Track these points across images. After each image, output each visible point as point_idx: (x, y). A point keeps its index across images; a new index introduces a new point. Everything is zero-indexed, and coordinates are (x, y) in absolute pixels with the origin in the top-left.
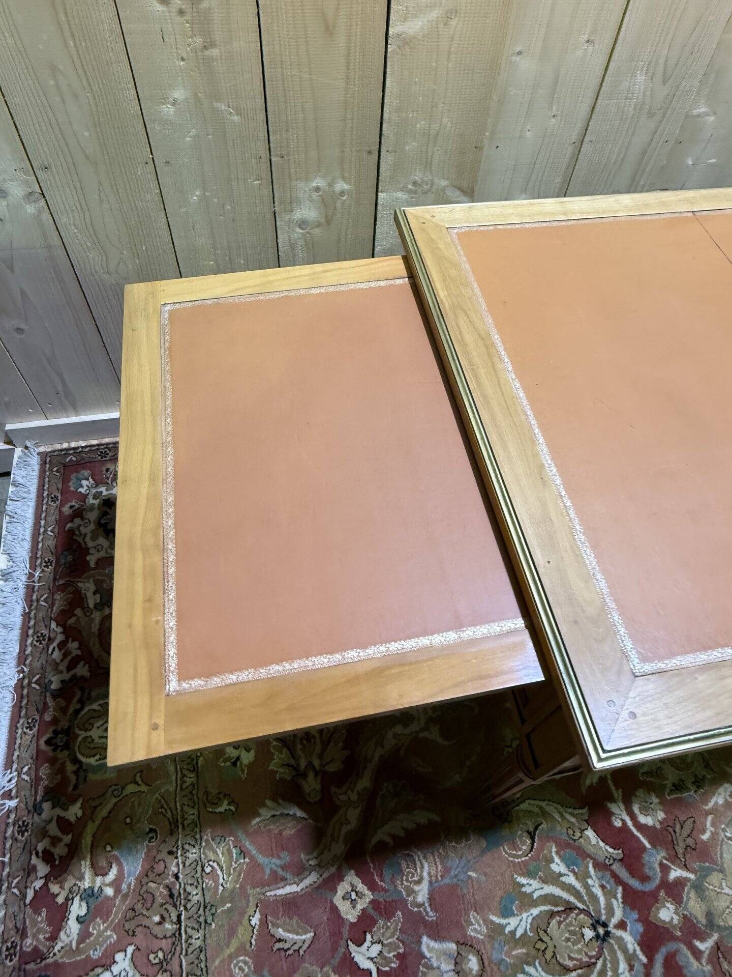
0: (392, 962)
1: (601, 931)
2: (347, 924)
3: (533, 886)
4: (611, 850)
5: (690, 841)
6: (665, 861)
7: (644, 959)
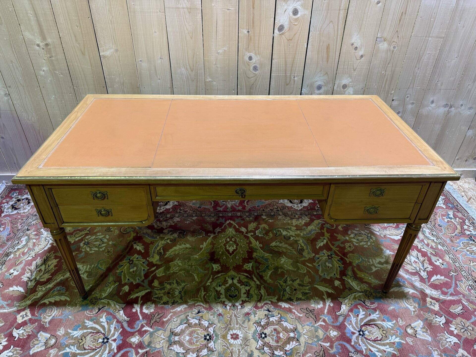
0: (25, 336)
1: (106, 340)
2: (17, 323)
3: (89, 324)
4: (126, 318)
5: (158, 320)
6: (144, 324)
7: (116, 351)
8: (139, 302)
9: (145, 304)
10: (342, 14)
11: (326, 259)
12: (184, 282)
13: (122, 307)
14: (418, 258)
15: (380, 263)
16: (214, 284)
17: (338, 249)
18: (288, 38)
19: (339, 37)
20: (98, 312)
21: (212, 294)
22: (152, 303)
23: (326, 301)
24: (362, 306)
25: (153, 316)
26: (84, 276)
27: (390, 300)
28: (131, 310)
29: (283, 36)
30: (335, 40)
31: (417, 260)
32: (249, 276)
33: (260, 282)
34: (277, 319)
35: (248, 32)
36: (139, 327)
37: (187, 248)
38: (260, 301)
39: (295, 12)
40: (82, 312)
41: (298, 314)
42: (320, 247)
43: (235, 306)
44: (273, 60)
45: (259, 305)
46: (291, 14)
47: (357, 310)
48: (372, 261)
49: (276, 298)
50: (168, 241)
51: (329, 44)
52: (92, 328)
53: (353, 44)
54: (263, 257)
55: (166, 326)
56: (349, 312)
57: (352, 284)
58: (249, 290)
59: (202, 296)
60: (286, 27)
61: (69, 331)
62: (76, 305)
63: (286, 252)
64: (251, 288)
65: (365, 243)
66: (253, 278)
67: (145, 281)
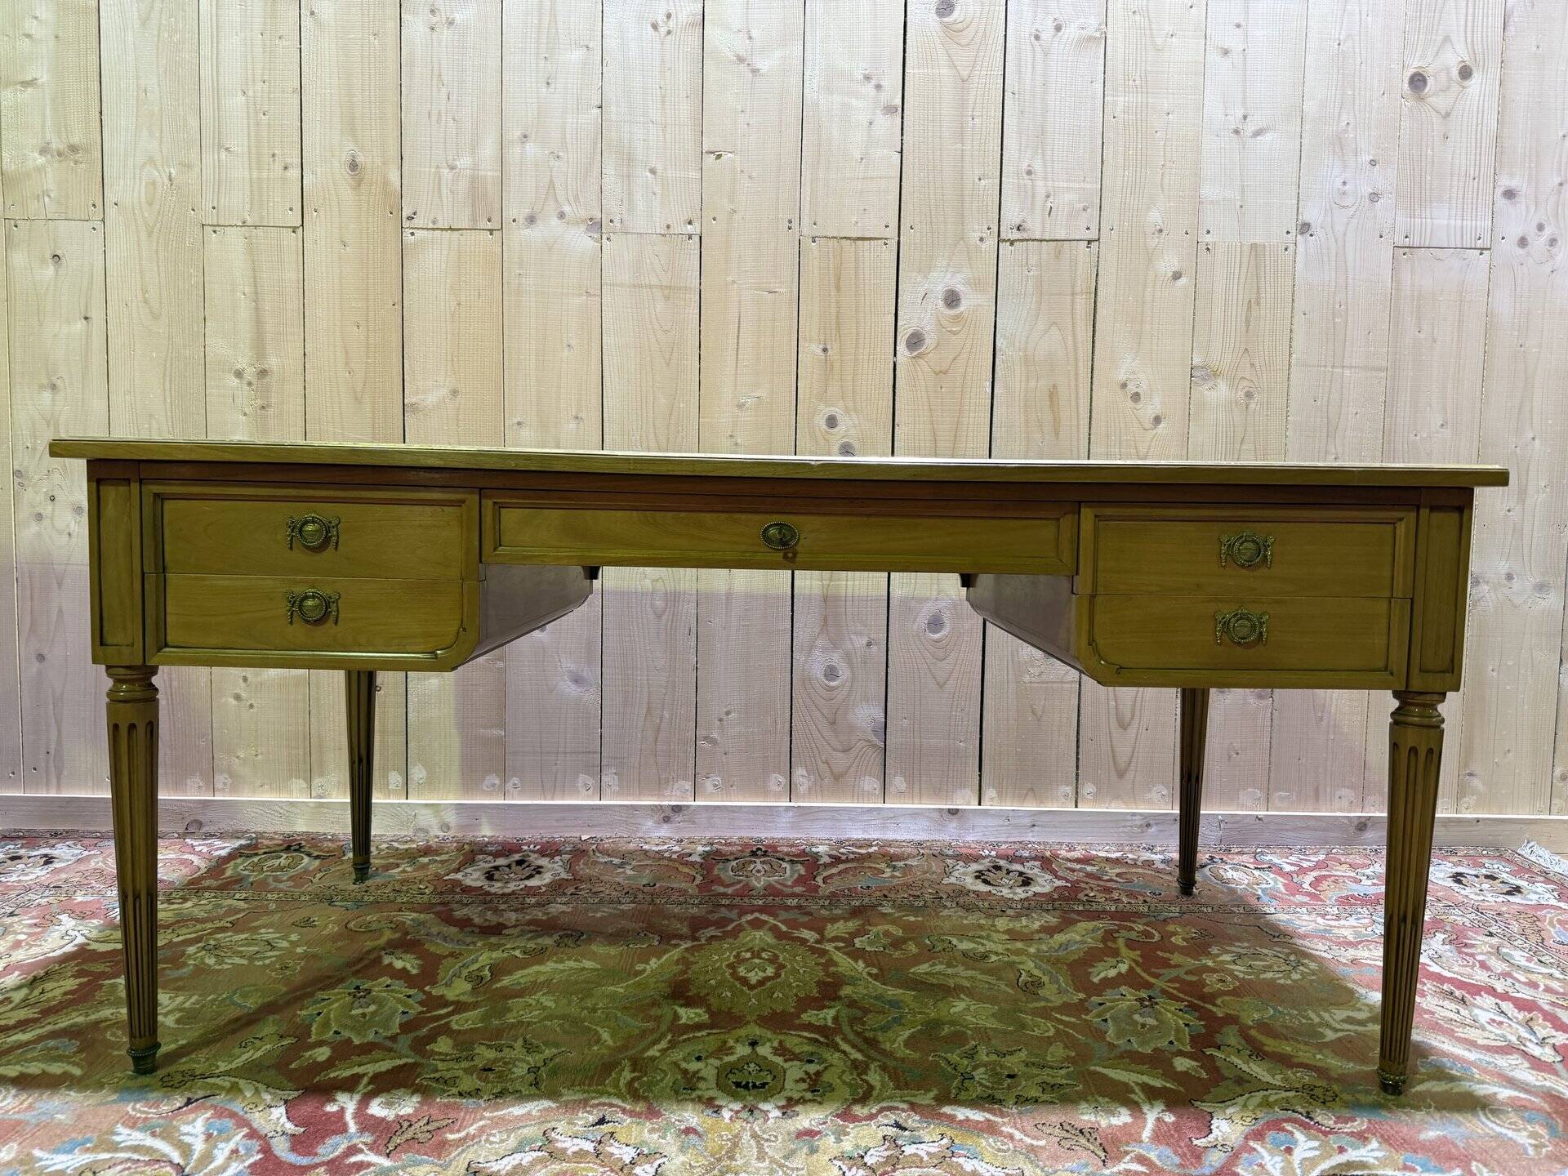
3: (131, 1137)
4: (289, 1126)
5: (424, 1137)
6: (360, 1146)
8: (361, 1087)
9: (384, 1094)
10: (1083, 304)
11: (1129, 1007)
12: (557, 1045)
13: (286, 1097)
14: (1502, 1012)
15: (1350, 1020)
16: (677, 1055)
17: (1177, 985)
18: (938, 369)
19: (1080, 364)
20: (180, 1108)
21: (662, 1080)
22: (413, 1093)
23: (1145, 1108)
24: (1304, 1127)
25: (406, 1125)
26: (167, 1020)
27: (1419, 1116)
28: (323, 1105)
29: (921, 361)
30: (1073, 373)
31: (1499, 1018)
32: (822, 1039)
33: (865, 1055)
34: (933, 1150)
35: (825, 350)
36: (337, 1153)
37: (584, 969)
38: (863, 1100)
39: (952, 299)
40: (115, 1107)
41: (1028, 1140)
42: (1105, 979)
43: (756, 1112)
44: (896, 427)
45: (858, 1110)
46: (941, 303)
47: (1282, 1136)
48: (1319, 1016)
49: (932, 1094)
50: (517, 953)
51: (1054, 387)
52: (136, 1149)
53: (1124, 386)
54: (877, 998)
55: (453, 1155)
56: (1246, 1138)
57: (1248, 1070)
58: (818, 1074)
59: (622, 1083)
60: (930, 341)
61: (37, 1153)
62: (100, 1086)
63: (972, 986)
64: (826, 1068)
65: (1281, 975)
66: (837, 1044)
67: (402, 1038)
